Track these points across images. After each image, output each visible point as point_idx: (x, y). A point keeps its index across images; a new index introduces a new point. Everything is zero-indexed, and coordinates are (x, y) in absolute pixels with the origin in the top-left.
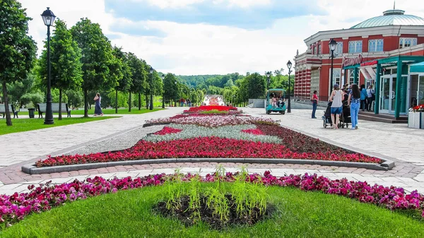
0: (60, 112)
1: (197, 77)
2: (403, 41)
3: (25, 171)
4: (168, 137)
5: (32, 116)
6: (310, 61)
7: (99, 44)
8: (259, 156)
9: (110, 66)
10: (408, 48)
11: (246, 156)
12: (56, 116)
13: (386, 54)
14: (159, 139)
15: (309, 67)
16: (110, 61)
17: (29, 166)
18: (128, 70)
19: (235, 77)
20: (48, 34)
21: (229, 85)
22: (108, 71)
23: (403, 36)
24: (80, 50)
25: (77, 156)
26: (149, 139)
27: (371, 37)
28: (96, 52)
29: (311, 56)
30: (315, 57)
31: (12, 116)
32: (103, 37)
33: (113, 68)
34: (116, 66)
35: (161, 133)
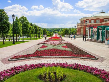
0: (16, 40)
1: (52, 29)
2: (105, 20)
3: (8, 60)
4: (43, 49)
5: (9, 41)
6: (81, 25)
7: (26, 23)
8: (65, 56)
9: (29, 28)
10: (106, 22)
11: (62, 55)
12: (15, 41)
13: (100, 24)
14: (41, 50)
15: (80, 27)
16: (29, 27)
17: (9, 59)
18: (34, 29)
19: (62, 29)
20: (13, 21)
21: (60, 31)
22: (29, 29)
23: (105, 19)
24: (21, 24)
25: (21, 56)
26: (39, 50)
27: (97, 19)
28: (26, 25)
29: (81, 24)
30: (82, 24)
31: (4, 41)
32: (27, 21)
33: (30, 28)
34: (31, 28)
35: (42, 47)
